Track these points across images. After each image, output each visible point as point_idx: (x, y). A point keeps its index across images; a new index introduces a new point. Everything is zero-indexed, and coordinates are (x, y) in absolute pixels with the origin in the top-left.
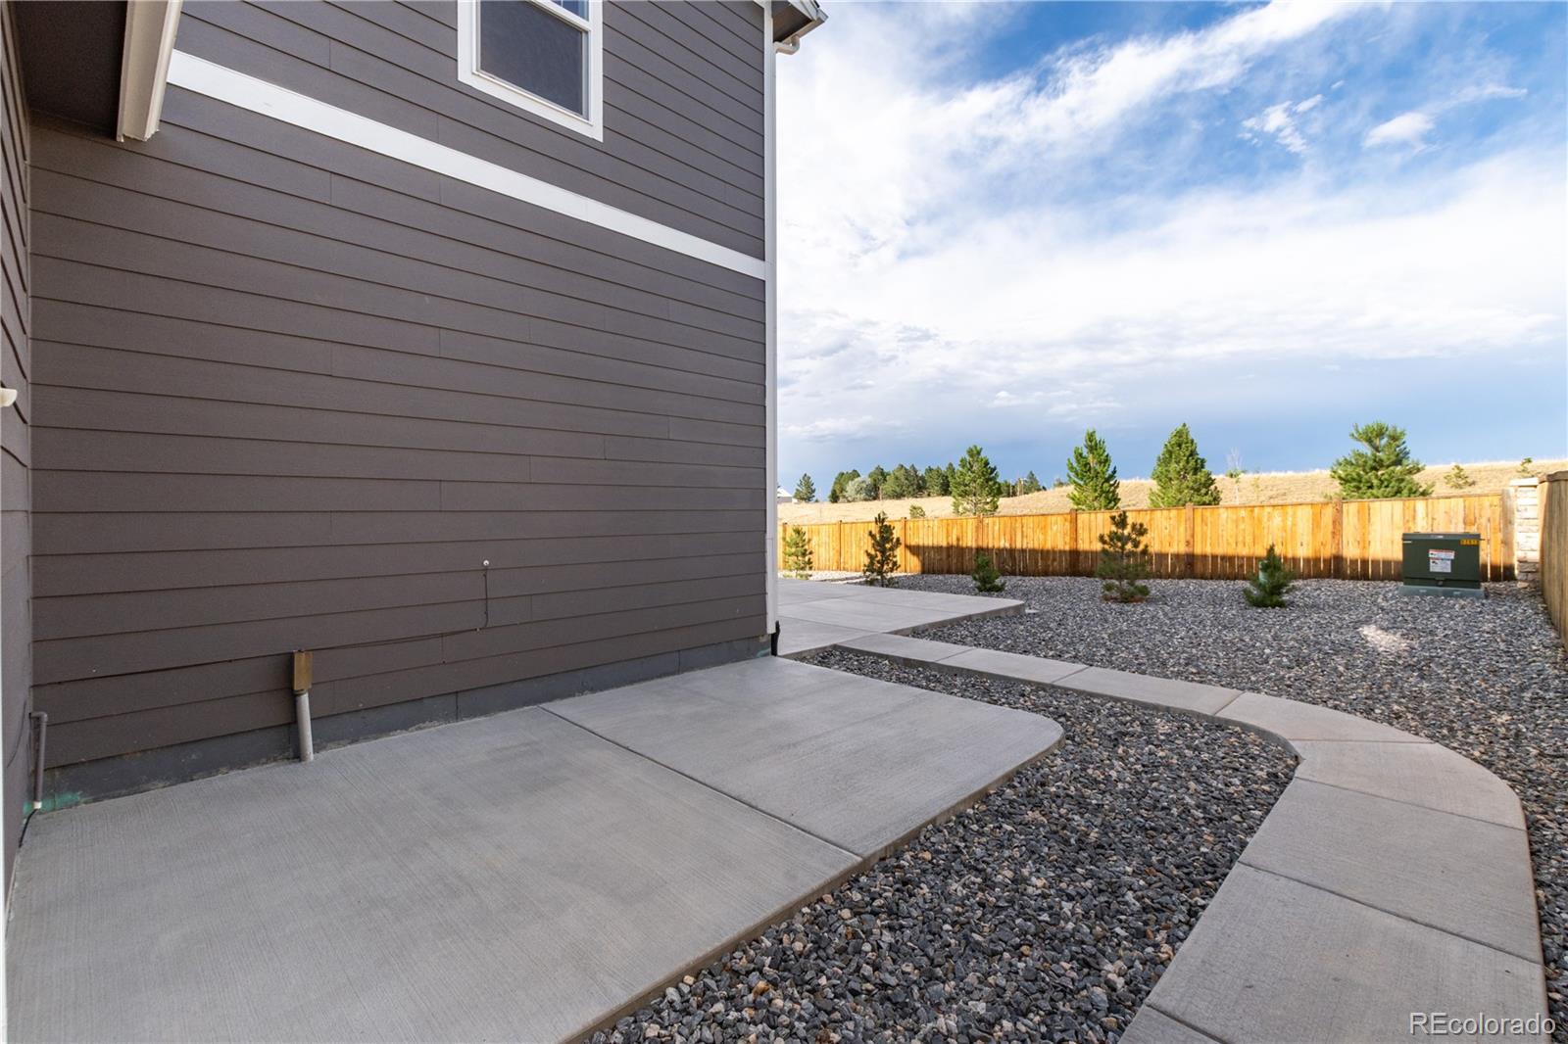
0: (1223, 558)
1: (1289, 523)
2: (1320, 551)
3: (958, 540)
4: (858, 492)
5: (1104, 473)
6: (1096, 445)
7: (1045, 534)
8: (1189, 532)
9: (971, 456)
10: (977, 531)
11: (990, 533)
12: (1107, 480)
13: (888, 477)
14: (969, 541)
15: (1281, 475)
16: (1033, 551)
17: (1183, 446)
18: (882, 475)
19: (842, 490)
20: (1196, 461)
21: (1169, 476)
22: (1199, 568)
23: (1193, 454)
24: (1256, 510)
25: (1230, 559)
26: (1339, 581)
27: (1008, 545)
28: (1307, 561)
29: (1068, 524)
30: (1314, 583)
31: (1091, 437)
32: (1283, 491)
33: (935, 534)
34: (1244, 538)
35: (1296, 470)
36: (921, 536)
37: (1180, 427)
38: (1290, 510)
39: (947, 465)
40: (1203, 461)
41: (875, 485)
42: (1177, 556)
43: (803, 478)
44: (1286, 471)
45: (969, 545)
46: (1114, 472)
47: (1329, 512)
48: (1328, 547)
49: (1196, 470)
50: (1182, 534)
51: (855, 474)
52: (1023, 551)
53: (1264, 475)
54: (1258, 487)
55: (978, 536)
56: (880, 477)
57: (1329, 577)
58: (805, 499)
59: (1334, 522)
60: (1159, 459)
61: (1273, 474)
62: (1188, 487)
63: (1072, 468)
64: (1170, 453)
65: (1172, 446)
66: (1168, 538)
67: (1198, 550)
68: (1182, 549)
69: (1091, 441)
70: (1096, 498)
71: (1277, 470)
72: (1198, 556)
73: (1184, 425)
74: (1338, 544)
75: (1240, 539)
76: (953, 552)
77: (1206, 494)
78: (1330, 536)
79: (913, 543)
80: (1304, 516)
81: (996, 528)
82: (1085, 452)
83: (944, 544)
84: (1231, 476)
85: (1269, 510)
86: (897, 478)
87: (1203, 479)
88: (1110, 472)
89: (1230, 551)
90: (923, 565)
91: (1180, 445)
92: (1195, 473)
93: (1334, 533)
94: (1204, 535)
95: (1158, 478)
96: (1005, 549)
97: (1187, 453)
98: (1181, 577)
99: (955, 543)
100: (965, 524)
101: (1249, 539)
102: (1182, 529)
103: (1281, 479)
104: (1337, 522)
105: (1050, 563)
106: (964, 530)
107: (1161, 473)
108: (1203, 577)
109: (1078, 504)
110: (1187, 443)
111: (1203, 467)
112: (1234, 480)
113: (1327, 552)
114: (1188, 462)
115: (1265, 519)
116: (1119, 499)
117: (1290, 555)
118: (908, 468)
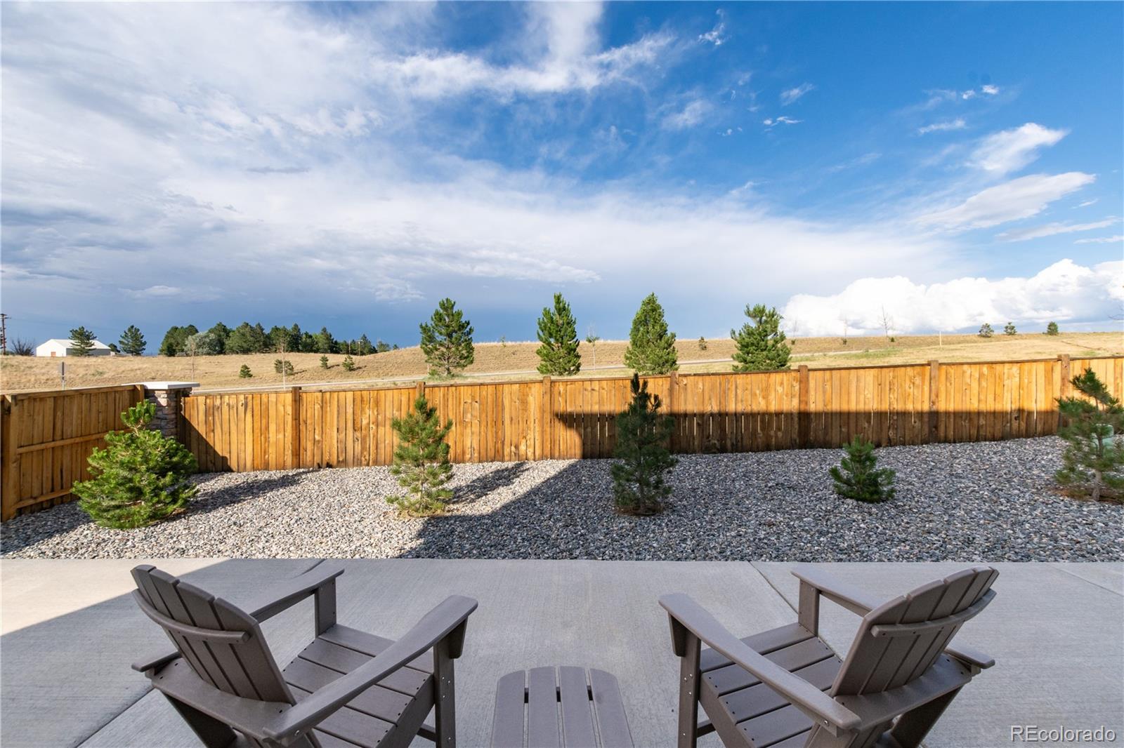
4: (200, 347)
13: (231, 334)
19: (179, 344)
22: (942, 428)
31: (558, 299)
39: (293, 326)
41: (219, 341)
43: (129, 330)
51: (192, 330)
56: (224, 333)
58: (132, 352)
72: (941, 414)
86: (242, 335)
118: (254, 326)
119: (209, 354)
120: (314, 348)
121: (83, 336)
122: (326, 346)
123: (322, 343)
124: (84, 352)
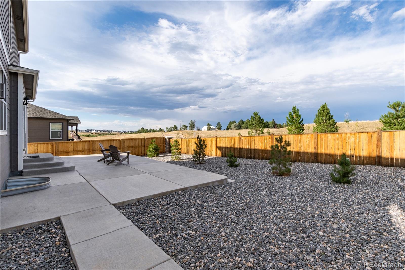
0: (329, 155)
1: (358, 141)
2: (371, 153)
3: (233, 145)
4: (235, 127)
5: (298, 121)
6: (296, 111)
7: (262, 143)
8: (316, 144)
9: (255, 115)
10: (239, 142)
11: (244, 142)
12: (300, 123)
13: (244, 123)
14: (237, 146)
15: (365, 121)
16: (258, 150)
17: (325, 111)
18: (242, 122)
19: (230, 126)
20: (329, 116)
21: (320, 121)
22: (319, 158)
23: (328, 114)
24: (343, 135)
25: (332, 155)
26: (380, 167)
27: (249, 147)
28: (366, 157)
29: (270, 139)
30: (368, 167)
31: (294, 108)
32: (365, 127)
33: (226, 142)
34: (338, 147)
35: (370, 120)
36: (222, 143)
37: (324, 104)
38: (358, 135)
40: (332, 116)
41: (240, 125)
42: (311, 153)
43: (219, 123)
44: (367, 120)
45: (237, 147)
46: (302, 120)
47: (375, 136)
48: (375, 152)
49: (329, 119)
50: (313, 144)
51: (235, 122)
52: (254, 150)
53: (359, 122)
54: (357, 125)
55: (239, 144)
56: (242, 123)
57: (375, 165)
58: (219, 129)
59: (378, 141)
60: (316, 116)
61: (363, 121)
62: (326, 125)
63: (288, 119)
64: (320, 113)
65: (321, 111)
66: (307, 146)
67: (319, 151)
68: (313, 151)
69: (294, 110)
70: (296, 129)
71: (364, 120)
72: (319, 154)
73: (325, 104)
74: (379, 150)
75: (337, 147)
76: (232, 149)
77: (333, 128)
78: (376, 147)
79: (219, 146)
80: (364, 138)
81: (246, 141)
82: (293, 114)
83: (229, 146)
84: (346, 122)
85: (349, 135)
86: (246, 123)
87: (332, 122)
88: (301, 120)
89: (332, 152)
90: (222, 154)
91: (323, 111)
92: (329, 121)
93: (378, 145)
94: (321, 145)
95: (316, 122)
96: (248, 149)
97: (326, 113)
98: (312, 162)
99: (232, 146)
100: (235, 139)
101: (340, 147)
102: (313, 142)
103: (365, 123)
104: (379, 141)
105: (264, 154)
106: (235, 141)
107: (317, 120)
108: (321, 163)
109: (290, 131)
110: (326, 110)
111: (332, 118)
112: (347, 123)
113: (374, 153)
114: (326, 116)
115: (347, 139)
116: (304, 130)
117: (358, 155)
119: (237, 129)
120: (268, 127)
121: (209, 125)
122: (272, 126)
123: (271, 125)
124: (209, 129)
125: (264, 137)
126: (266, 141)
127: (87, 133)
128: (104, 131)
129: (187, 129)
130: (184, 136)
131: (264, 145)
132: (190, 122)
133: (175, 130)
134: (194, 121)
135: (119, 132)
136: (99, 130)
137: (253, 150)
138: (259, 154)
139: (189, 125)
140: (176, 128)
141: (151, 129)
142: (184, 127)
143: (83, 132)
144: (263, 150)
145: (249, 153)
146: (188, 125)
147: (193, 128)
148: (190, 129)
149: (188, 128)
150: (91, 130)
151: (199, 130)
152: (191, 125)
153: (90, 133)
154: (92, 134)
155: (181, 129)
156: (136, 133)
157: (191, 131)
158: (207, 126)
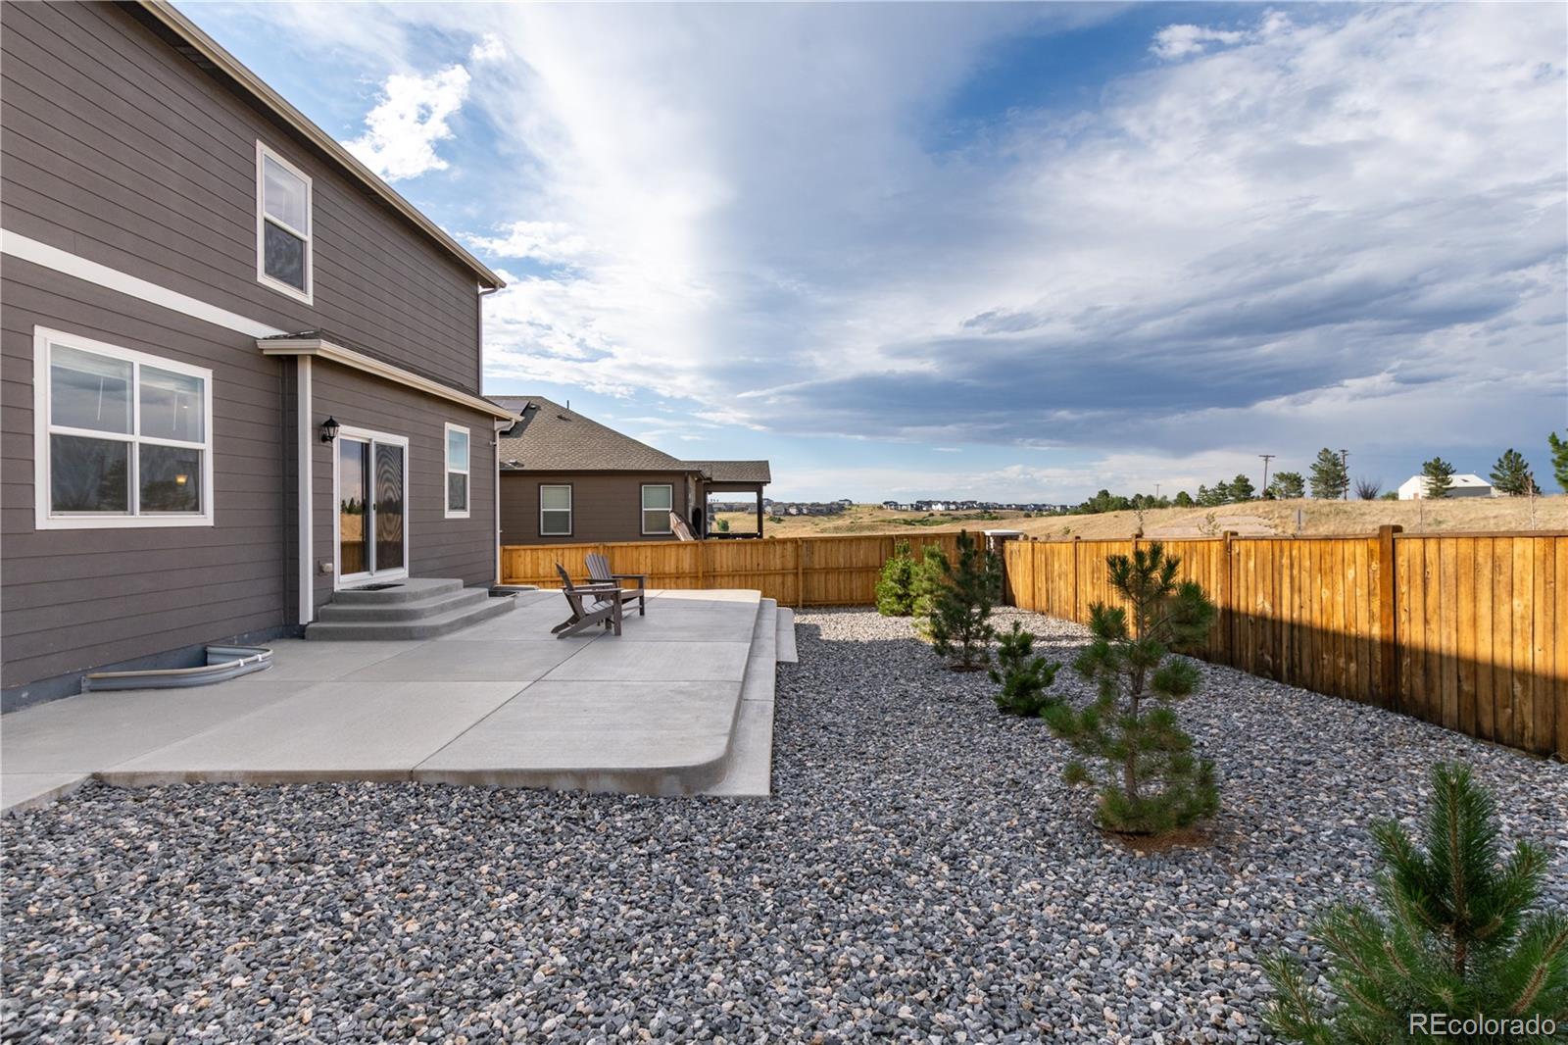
10: (1223, 570)
11: (1243, 575)
27: (1268, 609)
29: (1377, 568)
52: (1293, 626)
55: (1224, 581)
58: (1510, 491)
96: (1264, 618)
105: (1342, 663)
106: (1206, 565)
121: (1438, 471)
124: (1440, 492)
125: (1340, 545)
126: (1350, 574)
127: (917, 513)
128: (969, 505)
129: (1301, 495)
130: (1276, 526)
131: (1340, 599)
132: (1316, 461)
133: (1239, 500)
134: (1340, 455)
135: (1021, 508)
136: (954, 503)
137: (1284, 627)
138: (1315, 658)
139: (1313, 474)
140: (1242, 490)
141: (1139, 496)
142: (1283, 485)
143: (906, 510)
144: (1336, 635)
145: (1269, 643)
146: (1307, 474)
147: (1335, 486)
148: (1316, 494)
149: (1308, 488)
150: (929, 504)
151: (1368, 495)
152: (1321, 471)
153: (927, 514)
154: (932, 515)
155: (1269, 495)
156: (1076, 513)
157: (1322, 501)
158: (1428, 473)
